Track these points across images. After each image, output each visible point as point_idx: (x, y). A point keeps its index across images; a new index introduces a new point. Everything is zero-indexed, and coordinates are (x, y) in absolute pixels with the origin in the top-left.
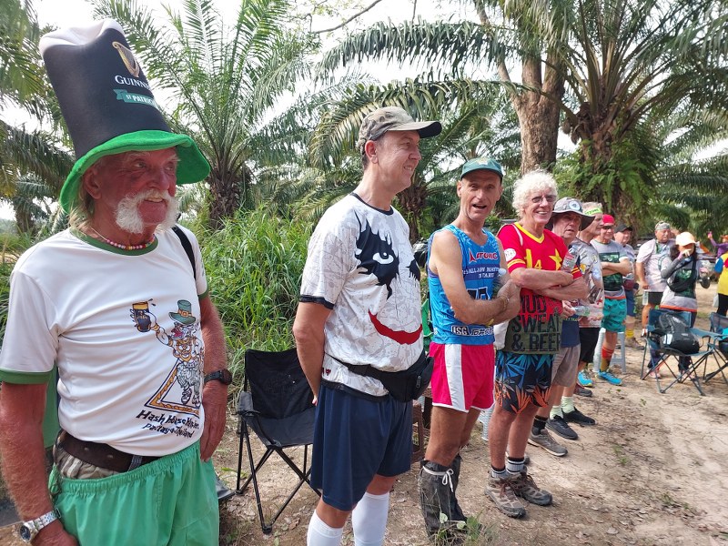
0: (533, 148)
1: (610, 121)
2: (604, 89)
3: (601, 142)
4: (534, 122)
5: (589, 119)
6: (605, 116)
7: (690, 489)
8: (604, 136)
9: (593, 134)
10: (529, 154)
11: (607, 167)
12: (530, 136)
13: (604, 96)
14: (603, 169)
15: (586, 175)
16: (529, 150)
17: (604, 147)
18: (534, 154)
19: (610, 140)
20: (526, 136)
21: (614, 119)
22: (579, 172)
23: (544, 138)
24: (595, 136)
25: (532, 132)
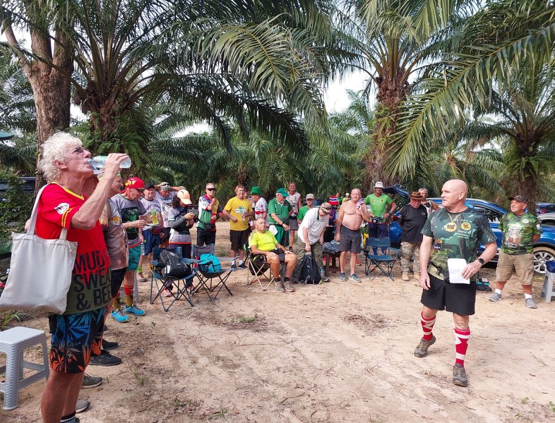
0: (47, 113)
1: (113, 99)
2: (107, 73)
3: (107, 115)
4: (46, 90)
5: (95, 95)
6: (109, 95)
7: (192, 385)
8: (109, 111)
9: (100, 108)
11: (113, 137)
12: (43, 102)
13: (107, 79)
14: (110, 138)
15: (96, 141)
16: (44, 115)
17: (110, 120)
18: (48, 119)
19: (114, 114)
20: (39, 102)
22: (90, 138)
23: (57, 106)
24: (102, 110)
25: (45, 99)
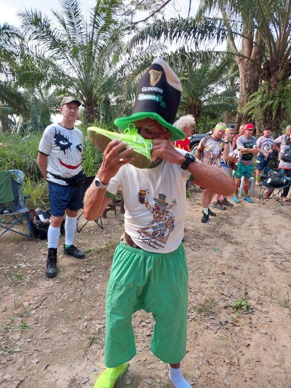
0: (245, 85)
1: (279, 71)
3: (274, 82)
5: (269, 70)
6: (278, 68)
8: (276, 79)
9: (270, 78)
10: (243, 89)
11: (275, 97)
12: (244, 78)
14: (273, 98)
15: (264, 101)
16: (243, 86)
17: (275, 86)
18: (245, 88)
19: (278, 81)
20: (242, 79)
21: (282, 69)
23: (252, 80)
24: (272, 79)
25: (245, 76)
